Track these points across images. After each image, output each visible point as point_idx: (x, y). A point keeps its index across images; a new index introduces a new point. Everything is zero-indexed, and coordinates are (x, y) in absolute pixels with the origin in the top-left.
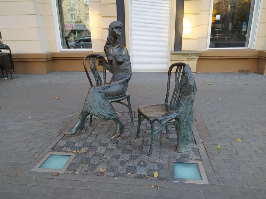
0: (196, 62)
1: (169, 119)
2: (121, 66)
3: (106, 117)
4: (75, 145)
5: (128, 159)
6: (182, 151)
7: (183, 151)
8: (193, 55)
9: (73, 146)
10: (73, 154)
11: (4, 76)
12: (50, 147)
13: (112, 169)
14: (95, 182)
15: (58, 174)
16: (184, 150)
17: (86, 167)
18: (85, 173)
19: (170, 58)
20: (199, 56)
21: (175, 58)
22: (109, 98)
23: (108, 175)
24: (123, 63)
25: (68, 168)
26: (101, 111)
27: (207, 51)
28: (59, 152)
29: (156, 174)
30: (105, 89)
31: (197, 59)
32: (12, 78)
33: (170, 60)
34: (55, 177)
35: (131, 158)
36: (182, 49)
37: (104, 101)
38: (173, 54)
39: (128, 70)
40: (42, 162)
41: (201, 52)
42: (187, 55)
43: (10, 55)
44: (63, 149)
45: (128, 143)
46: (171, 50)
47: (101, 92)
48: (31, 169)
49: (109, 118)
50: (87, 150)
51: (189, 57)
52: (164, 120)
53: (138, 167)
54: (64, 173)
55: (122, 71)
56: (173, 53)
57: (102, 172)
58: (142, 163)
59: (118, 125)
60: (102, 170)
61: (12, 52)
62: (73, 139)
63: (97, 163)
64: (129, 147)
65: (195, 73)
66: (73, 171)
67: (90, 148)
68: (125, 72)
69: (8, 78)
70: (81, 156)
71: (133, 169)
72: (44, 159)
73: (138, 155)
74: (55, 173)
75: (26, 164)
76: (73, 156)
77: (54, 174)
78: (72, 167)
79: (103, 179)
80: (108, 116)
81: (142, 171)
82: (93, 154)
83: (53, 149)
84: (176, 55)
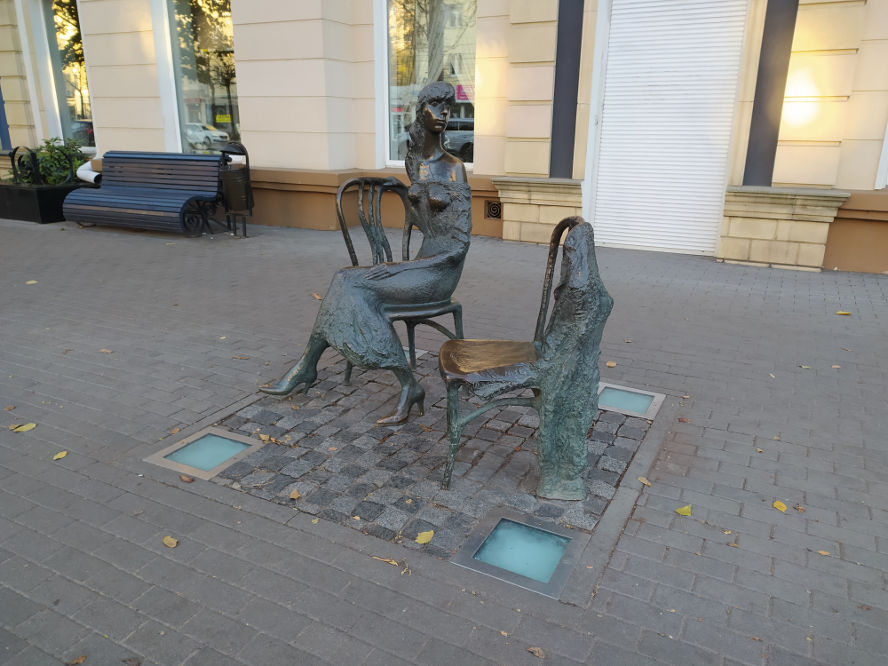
0: (827, 226)
1: (504, 386)
2: (441, 216)
3: (365, 359)
4: (278, 424)
5: (380, 484)
6: (548, 496)
7: (555, 495)
8: (815, 203)
9: (273, 425)
10: (261, 442)
11: (229, 228)
12: (219, 416)
13: (323, 497)
14: (261, 517)
15: (193, 480)
16: (556, 492)
17: (264, 478)
18: (253, 491)
19: (723, 208)
20: (840, 209)
21: (744, 208)
22: (390, 306)
23: (304, 509)
24: (448, 208)
25: (223, 472)
26: (355, 340)
27: (876, 193)
28: (231, 430)
29: (424, 537)
30: (376, 277)
31: (832, 220)
32: (245, 235)
33: (725, 216)
34: (181, 485)
35: (391, 482)
36: (775, 179)
37: (368, 312)
38: (736, 194)
39: (459, 230)
40: (179, 445)
41: (849, 195)
42: (789, 202)
43: (245, 170)
44: (244, 427)
45: (413, 445)
46: (732, 181)
47: (365, 287)
48: (146, 456)
49: (374, 364)
50: (297, 439)
51: (798, 210)
52: (485, 386)
53: (390, 509)
54: (209, 481)
55: (443, 231)
56: (735, 189)
57: (293, 499)
58: (409, 502)
59: (406, 388)
60: (294, 494)
61: (251, 164)
62: (282, 408)
63: (297, 476)
64: (408, 456)
65: (819, 270)
66: (228, 481)
67: (309, 436)
68: (450, 235)
69: (235, 233)
70: (273, 451)
71: (374, 508)
72: (186, 441)
73: (415, 479)
74: (188, 476)
75: (143, 443)
76: (257, 445)
77: (184, 478)
78: (236, 471)
79: (283, 516)
80: (372, 359)
81: (395, 520)
82: (303, 453)
83: (221, 422)
84: (746, 199)
